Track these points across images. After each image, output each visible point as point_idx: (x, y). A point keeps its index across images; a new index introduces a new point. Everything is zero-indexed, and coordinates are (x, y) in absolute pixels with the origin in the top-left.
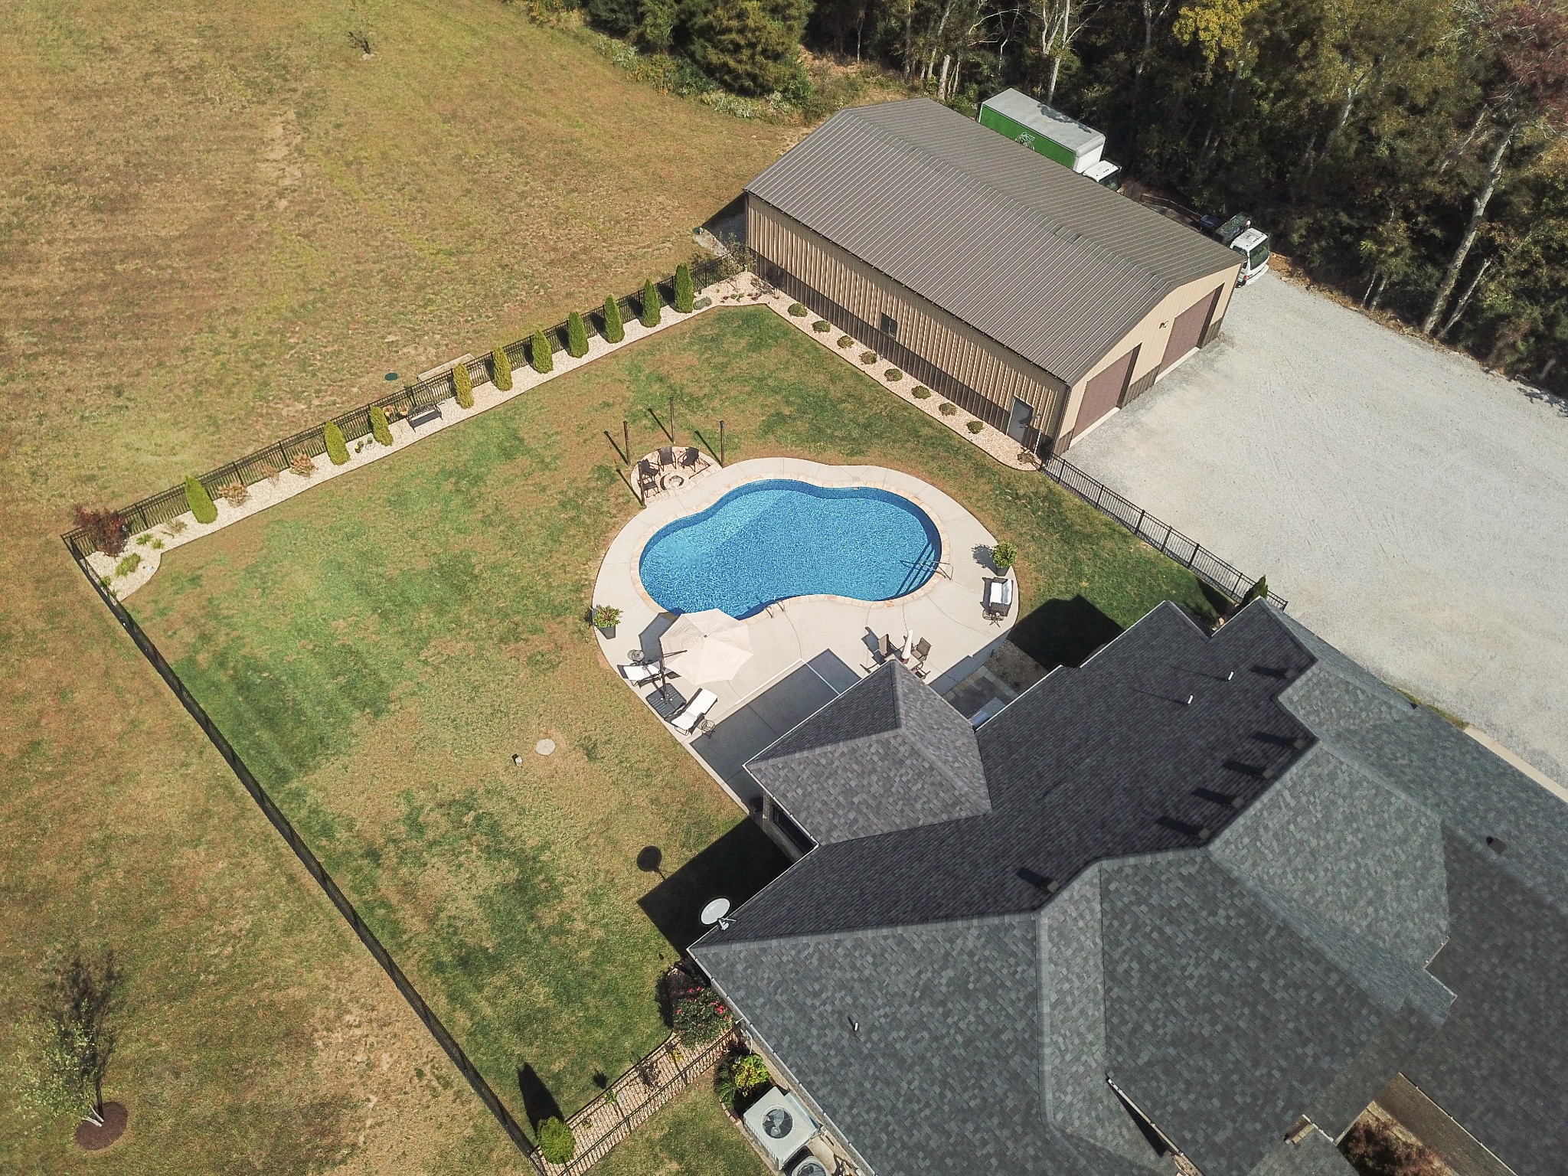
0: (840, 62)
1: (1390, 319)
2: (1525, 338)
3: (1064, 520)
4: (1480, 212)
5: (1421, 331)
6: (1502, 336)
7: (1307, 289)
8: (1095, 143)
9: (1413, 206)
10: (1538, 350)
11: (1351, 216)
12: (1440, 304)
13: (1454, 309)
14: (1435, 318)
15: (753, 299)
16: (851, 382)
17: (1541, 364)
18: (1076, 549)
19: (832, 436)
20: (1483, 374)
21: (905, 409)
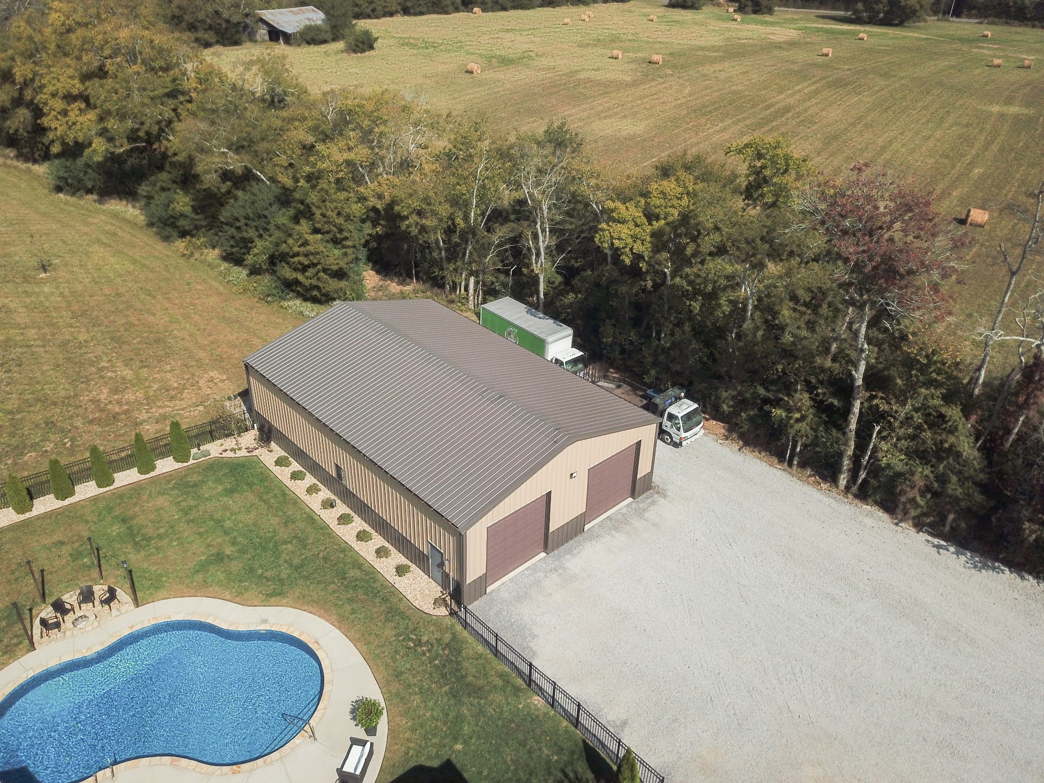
0: (402, 283)
1: (810, 476)
2: (922, 495)
3: (459, 670)
4: (859, 382)
5: (837, 487)
6: (903, 492)
7: (740, 450)
8: (563, 334)
9: (813, 381)
10: (936, 504)
11: (767, 389)
12: (846, 463)
13: (860, 468)
14: (845, 475)
15: (249, 452)
16: (302, 525)
17: (943, 519)
18: (462, 704)
19: (261, 576)
20: (893, 527)
21: (343, 551)
